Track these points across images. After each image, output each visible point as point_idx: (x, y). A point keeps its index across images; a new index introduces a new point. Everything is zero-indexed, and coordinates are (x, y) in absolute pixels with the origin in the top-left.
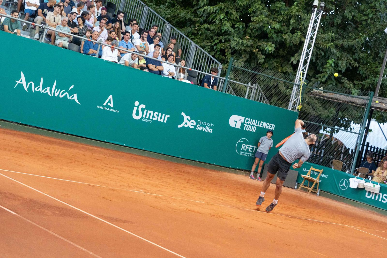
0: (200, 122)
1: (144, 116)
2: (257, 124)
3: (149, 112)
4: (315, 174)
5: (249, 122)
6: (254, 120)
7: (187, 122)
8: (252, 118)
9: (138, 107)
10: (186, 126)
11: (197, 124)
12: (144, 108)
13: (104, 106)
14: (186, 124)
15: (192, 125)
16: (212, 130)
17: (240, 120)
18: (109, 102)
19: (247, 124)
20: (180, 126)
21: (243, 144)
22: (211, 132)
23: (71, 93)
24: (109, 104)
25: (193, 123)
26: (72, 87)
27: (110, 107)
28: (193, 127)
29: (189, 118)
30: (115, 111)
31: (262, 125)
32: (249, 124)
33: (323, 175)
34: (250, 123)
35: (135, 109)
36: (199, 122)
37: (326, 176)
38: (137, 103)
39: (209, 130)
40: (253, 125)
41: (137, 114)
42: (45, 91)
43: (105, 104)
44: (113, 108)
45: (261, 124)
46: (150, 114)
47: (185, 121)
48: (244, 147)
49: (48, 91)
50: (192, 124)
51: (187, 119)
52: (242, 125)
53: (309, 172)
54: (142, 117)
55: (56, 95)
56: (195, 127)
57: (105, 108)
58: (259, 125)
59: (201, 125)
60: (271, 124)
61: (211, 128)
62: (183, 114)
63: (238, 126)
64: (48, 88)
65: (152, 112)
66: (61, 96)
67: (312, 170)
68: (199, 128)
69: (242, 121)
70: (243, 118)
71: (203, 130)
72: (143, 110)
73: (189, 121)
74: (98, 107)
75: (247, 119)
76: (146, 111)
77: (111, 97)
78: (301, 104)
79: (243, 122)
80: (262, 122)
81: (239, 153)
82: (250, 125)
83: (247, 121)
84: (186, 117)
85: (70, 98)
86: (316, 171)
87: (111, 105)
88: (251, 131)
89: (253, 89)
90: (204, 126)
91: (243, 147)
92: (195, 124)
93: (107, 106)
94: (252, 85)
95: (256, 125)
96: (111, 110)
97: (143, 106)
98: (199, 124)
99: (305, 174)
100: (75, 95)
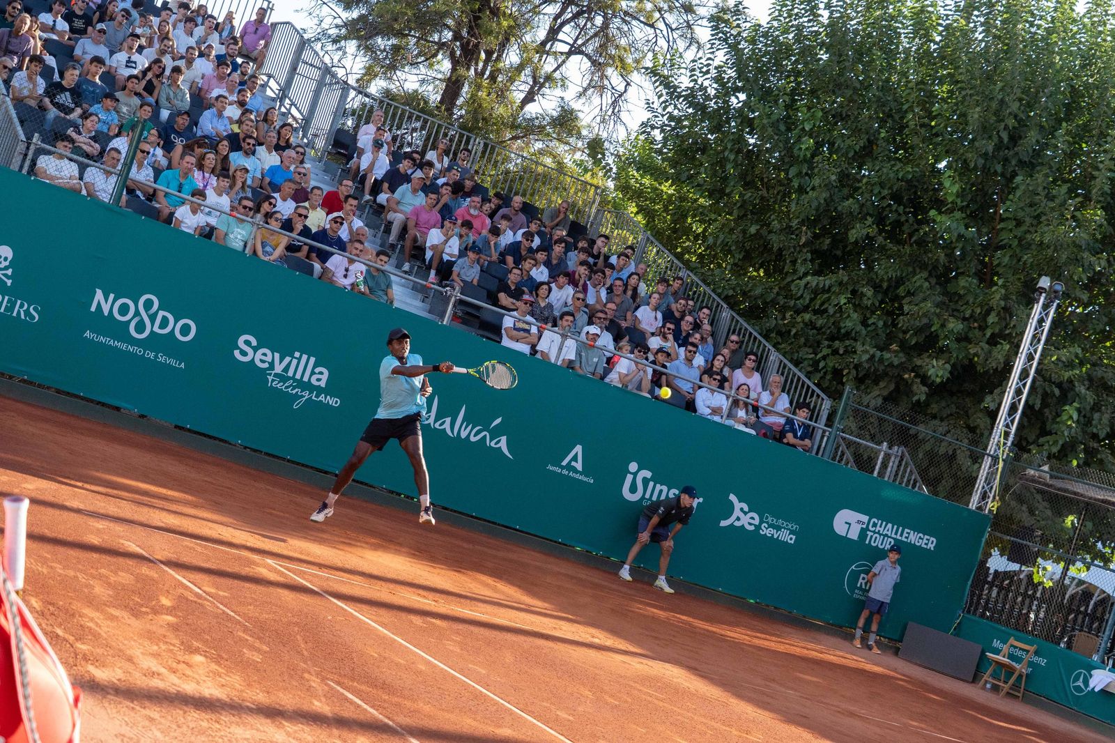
0: (770, 519)
1: (647, 496)
2: (896, 534)
3: (658, 487)
4: (1019, 653)
5: (878, 528)
6: (890, 525)
7: (741, 515)
8: (887, 519)
9: (635, 474)
10: (737, 524)
11: (761, 522)
12: (649, 477)
13: (563, 468)
14: (738, 519)
15: (750, 524)
16: (794, 537)
17: (859, 522)
18: (575, 459)
19: (874, 532)
20: (724, 523)
21: (862, 575)
22: (792, 542)
23: (495, 434)
24: (573, 463)
25: (752, 518)
26: (499, 421)
27: (575, 470)
28: (752, 528)
29: (746, 508)
30: (585, 479)
31: (907, 538)
32: (878, 533)
33: (1036, 659)
34: (881, 529)
35: (629, 478)
36: (767, 518)
37: (1042, 662)
38: (633, 467)
39: (787, 537)
40: (886, 535)
41: (633, 489)
42: (441, 425)
43: (564, 463)
44: (581, 473)
45: (905, 535)
46: (661, 491)
47: (737, 513)
48: (864, 582)
49: (447, 426)
50: (752, 521)
51: (742, 509)
52: (863, 533)
53: (1005, 648)
54: (643, 497)
55: (464, 435)
56: (758, 527)
57: (565, 472)
58: (901, 535)
59: (770, 526)
60: (926, 537)
61: (792, 532)
62: (732, 497)
63: (854, 535)
64: (448, 420)
65: (665, 488)
66: (473, 439)
67: (1012, 646)
68: (767, 531)
69: (863, 523)
70: (865, 518)
71: (775, 536)
72: (646, 482)
73: (745, 513)
74: (550, 467)
75: (876, 521)
76: (651, 484)
77: (578, 449)
78: (997, 498)
79: (864, 526)
80: (906, 530)
81: (853, 592)
82: (880, 535)
83: (875, 525)
84: (738, 505)
85: (493, 444)
86: (1021, 649)
87: (579, 466)
88: (881, 547)
89: (893, 459)
90: (778, 528)
91: (861, 580)
92: (757, 522)
93: (569, 467)
94: (890, 448)
95: (893, 536)
96: (577, 476)
97: (648, 474)
98: (767, 523)
99: (997, 652)
100: (504, 439)
